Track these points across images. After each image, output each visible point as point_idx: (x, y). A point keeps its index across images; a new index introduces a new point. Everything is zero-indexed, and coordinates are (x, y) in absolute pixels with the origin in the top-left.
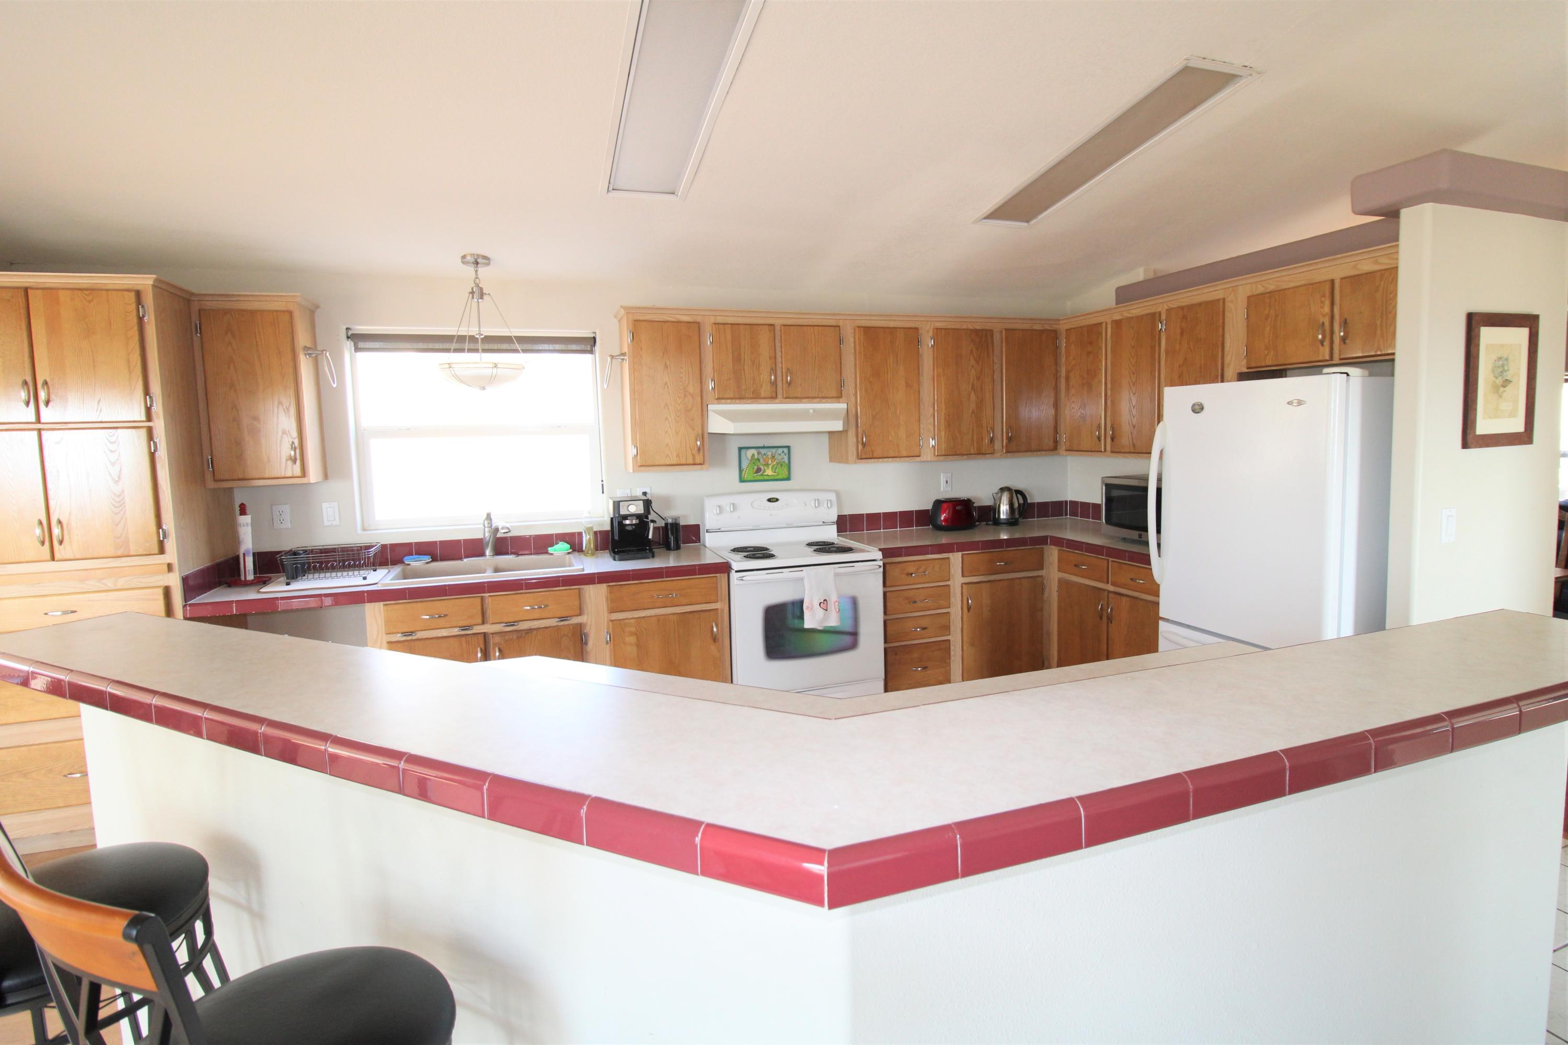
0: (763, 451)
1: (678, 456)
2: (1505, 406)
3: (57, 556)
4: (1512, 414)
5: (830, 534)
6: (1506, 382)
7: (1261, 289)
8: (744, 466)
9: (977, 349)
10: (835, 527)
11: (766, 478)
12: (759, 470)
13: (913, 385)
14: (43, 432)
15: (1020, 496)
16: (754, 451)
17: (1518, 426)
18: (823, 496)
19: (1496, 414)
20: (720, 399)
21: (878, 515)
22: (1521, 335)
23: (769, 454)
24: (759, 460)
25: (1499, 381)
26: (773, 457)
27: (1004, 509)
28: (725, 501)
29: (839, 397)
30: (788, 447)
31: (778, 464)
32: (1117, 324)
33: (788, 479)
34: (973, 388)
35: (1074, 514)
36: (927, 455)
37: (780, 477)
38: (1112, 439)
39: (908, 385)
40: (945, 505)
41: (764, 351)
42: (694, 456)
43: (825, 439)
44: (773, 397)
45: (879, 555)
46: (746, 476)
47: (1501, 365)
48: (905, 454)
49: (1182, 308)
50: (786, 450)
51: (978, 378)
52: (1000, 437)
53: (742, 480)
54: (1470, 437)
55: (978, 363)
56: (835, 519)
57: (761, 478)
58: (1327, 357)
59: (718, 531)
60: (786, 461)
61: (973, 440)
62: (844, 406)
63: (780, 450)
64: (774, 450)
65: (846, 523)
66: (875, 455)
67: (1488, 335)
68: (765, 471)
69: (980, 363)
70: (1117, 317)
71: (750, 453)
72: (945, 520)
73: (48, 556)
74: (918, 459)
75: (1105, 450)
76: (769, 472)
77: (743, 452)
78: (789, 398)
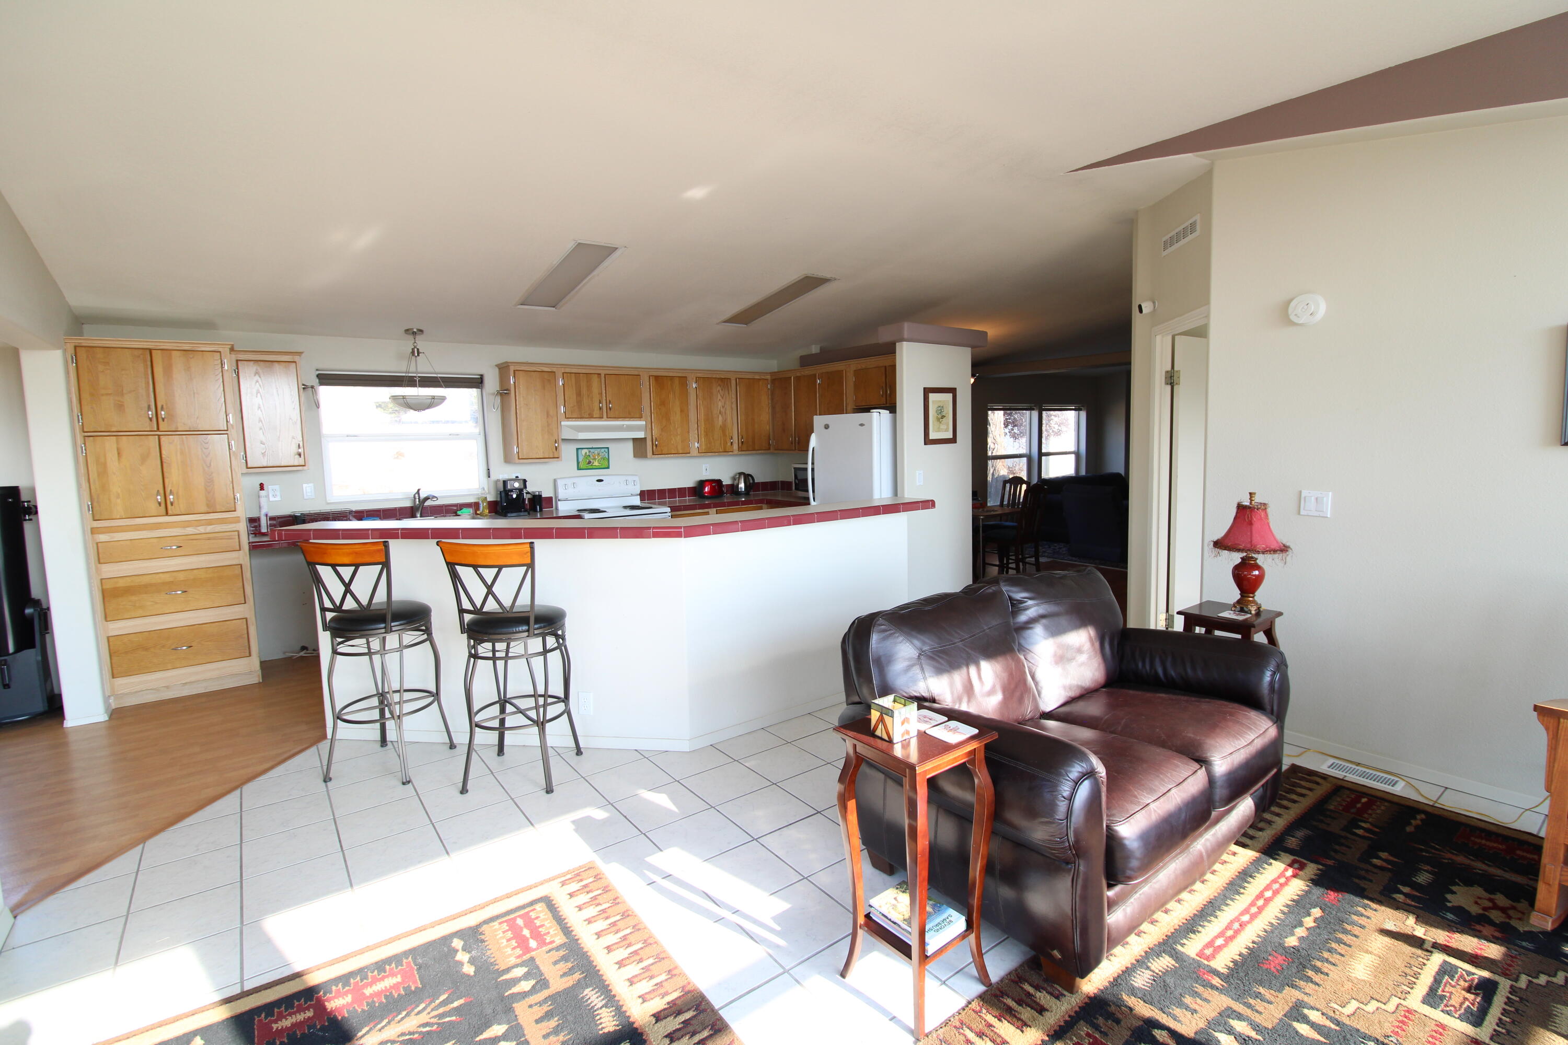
0: (592, 450)
1: (543, 453)
2: (943, 427)
3: (170, 512)
4: (947, 430)
5: (637, 501)
6: (943, 417)
7: (860, 367)
8: (580, 460)
9: (722, 390)
10: (639, 497)
11: (594, 467)
12: (589, 462)
13: (684, 411)
14: (161, 437)
15: (750, 478)
16: (586, 451)
17: (949, 435)
18: (630, 479)
19: (939, 430)
20: (567, 418)
21: (665, 490)
22: (949, 396)
23: (596, 452)
24: (589, 456)
25: (940, 416)
26: (599, 454)
27: (742, 486)
28: (569, 482)
29: (640, 417)
30: (608, 448)
31: (601, 458)
32: (798, 379)
33: (608, 468)
34: (720, 413)
35: (783, 489)
36: (694, 452)
37: (603, 466)
38: (798, 443)
39: (682, 411)
40: (707, 483)
41: (595, 390)
42: (553, 452)
43: (630, 445)
44: (601, 418)
45: (669, 510)
46: (581, 466)
47: (940, 410)
48: (681, 452)
49: (827, 373)
50: (606, 450)
51: (723, 407)
52: (737, 441)
53: (579, 469)
54: (927, 440)
55: (723, 398)
56: (639, 492)
57: (591, 467)
58: (885, 403)
59: (566, 500)
60: (607, 457)
61: (721, 444)
62: (644, 423)
63: (603, 450)
64: (599, 450)
65: (644, 495)
66: (663, 453)
67: (932, 396)
68: (593, 463)
69: (724, 397)
70: (798, 374)
71: (584, 452)
72: (708, 492)
73: (164, 512)
74: (688, 455)
75: (795, 449)
76: (596, 463)
77: (580, 451)
78: (609, 418)
